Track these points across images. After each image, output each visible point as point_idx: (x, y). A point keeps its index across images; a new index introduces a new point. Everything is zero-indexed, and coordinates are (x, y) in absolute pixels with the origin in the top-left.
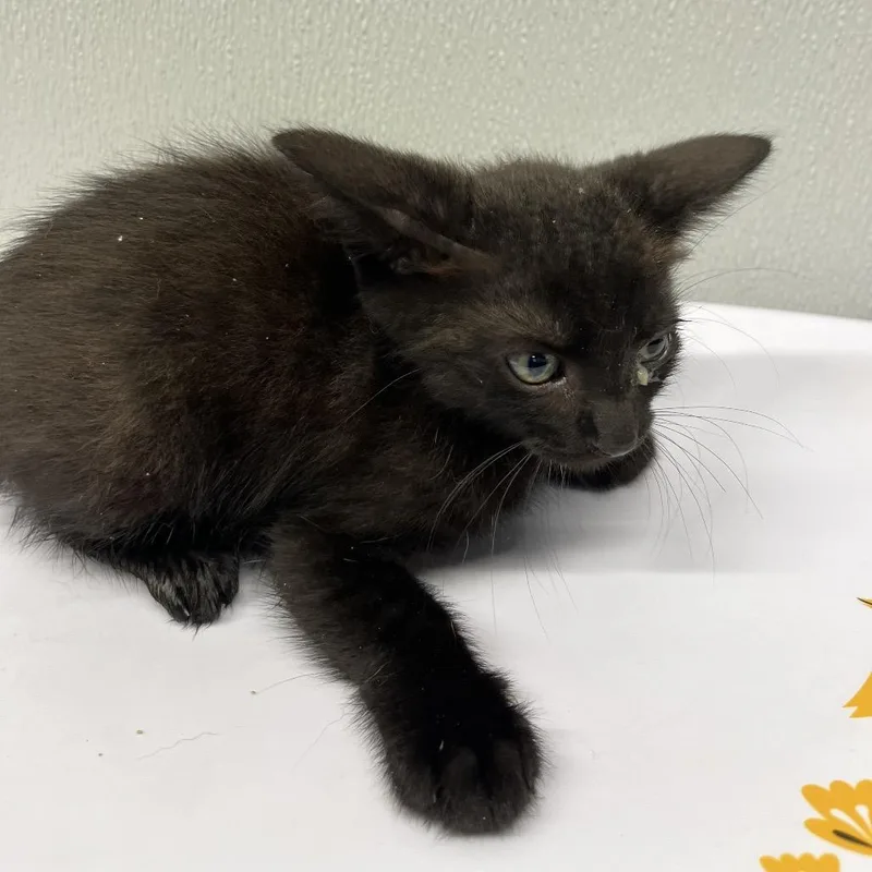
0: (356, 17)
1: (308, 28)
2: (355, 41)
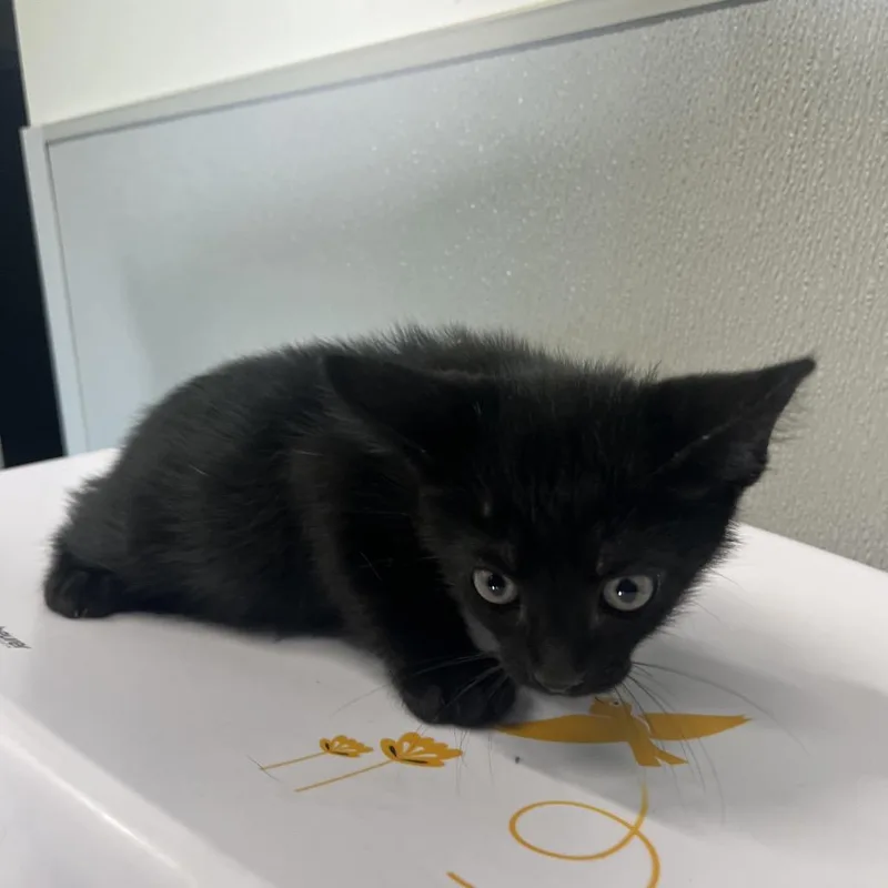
0: (800, 101)
1: (756, 114)
2: (795, 125)
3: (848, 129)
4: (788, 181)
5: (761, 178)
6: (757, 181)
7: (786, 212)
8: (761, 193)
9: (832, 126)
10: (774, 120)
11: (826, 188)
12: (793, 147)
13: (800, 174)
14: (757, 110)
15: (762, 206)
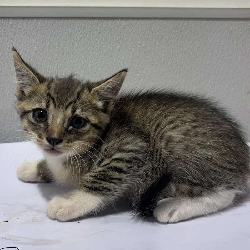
3: (109, 47)
5: (84, 59)
6: (82, 61)
8: (83, 65)
9: (104, 46)
10: (87, 42)
14: (81, 39)
15: (164, 66)
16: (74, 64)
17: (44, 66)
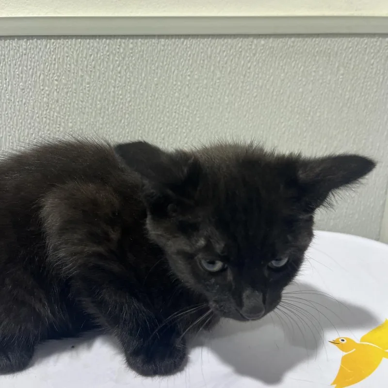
0: (116, 66)
1: (93, 70)
4: (114, 103)
5: (100, 101)
7: (115, 118)
11: (133, 107)
12: (114, 88)
13: (119, 100)
15: (229, 110)
16: (85, 108)
17: (37, 113)
